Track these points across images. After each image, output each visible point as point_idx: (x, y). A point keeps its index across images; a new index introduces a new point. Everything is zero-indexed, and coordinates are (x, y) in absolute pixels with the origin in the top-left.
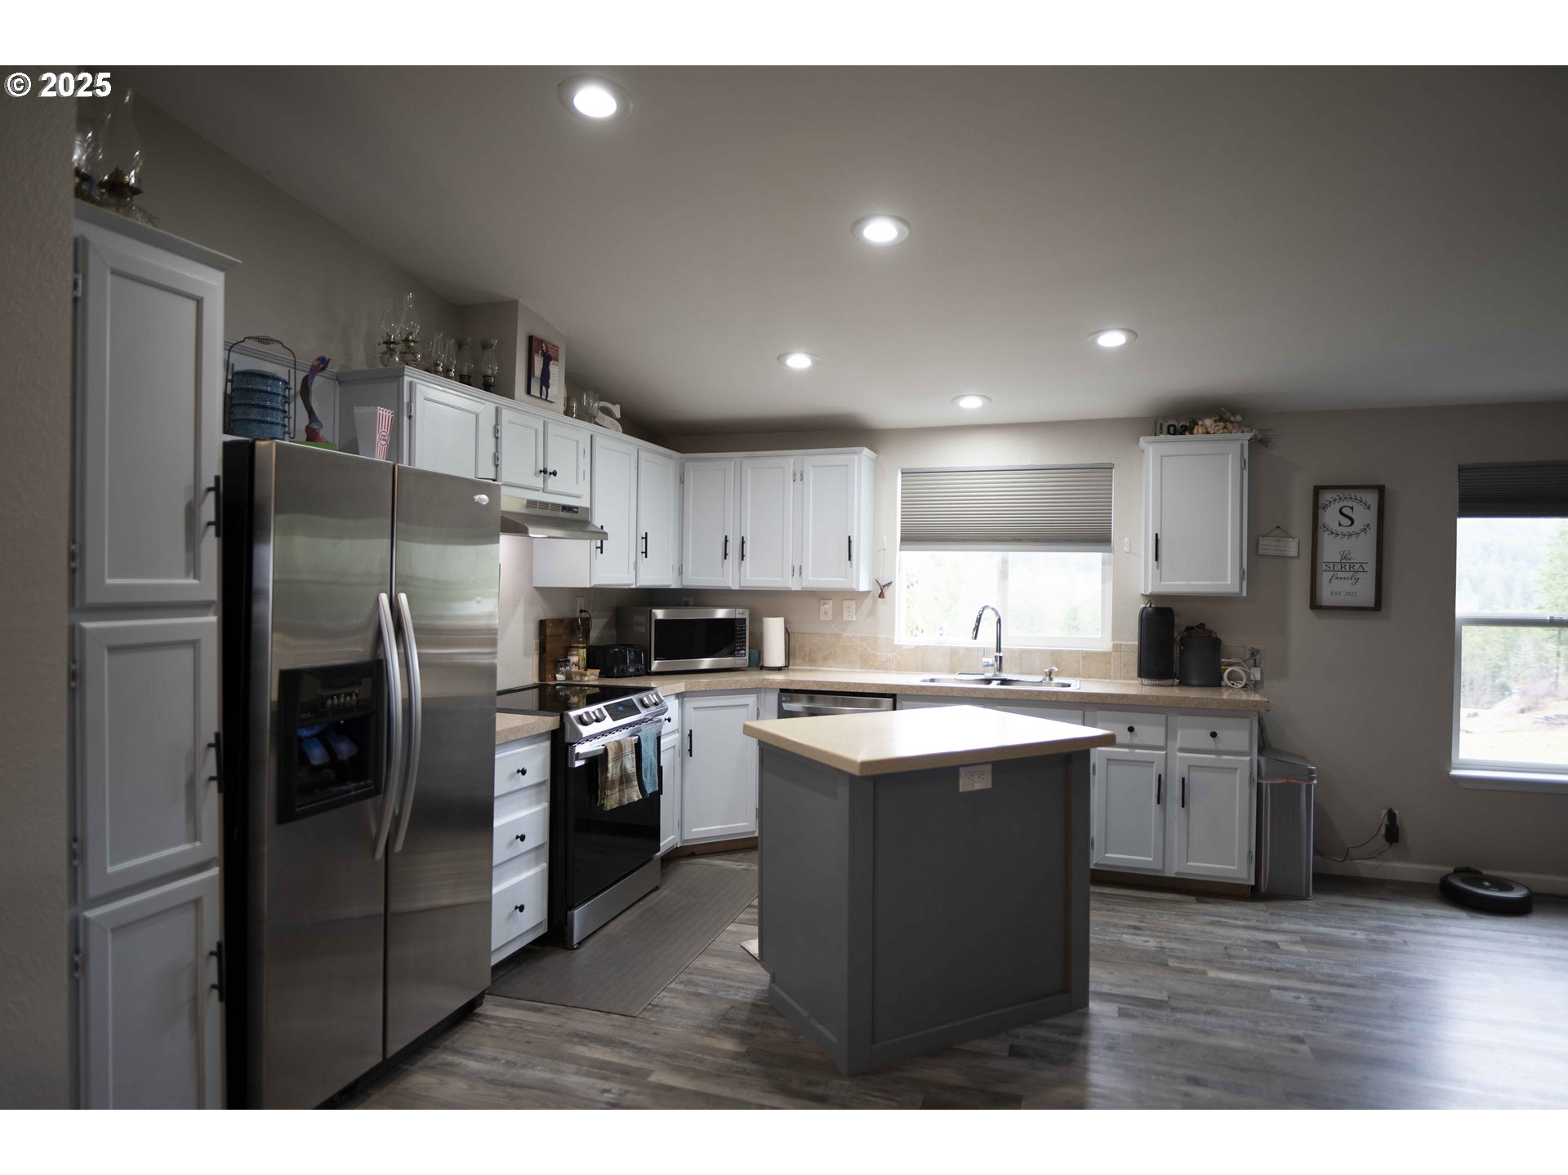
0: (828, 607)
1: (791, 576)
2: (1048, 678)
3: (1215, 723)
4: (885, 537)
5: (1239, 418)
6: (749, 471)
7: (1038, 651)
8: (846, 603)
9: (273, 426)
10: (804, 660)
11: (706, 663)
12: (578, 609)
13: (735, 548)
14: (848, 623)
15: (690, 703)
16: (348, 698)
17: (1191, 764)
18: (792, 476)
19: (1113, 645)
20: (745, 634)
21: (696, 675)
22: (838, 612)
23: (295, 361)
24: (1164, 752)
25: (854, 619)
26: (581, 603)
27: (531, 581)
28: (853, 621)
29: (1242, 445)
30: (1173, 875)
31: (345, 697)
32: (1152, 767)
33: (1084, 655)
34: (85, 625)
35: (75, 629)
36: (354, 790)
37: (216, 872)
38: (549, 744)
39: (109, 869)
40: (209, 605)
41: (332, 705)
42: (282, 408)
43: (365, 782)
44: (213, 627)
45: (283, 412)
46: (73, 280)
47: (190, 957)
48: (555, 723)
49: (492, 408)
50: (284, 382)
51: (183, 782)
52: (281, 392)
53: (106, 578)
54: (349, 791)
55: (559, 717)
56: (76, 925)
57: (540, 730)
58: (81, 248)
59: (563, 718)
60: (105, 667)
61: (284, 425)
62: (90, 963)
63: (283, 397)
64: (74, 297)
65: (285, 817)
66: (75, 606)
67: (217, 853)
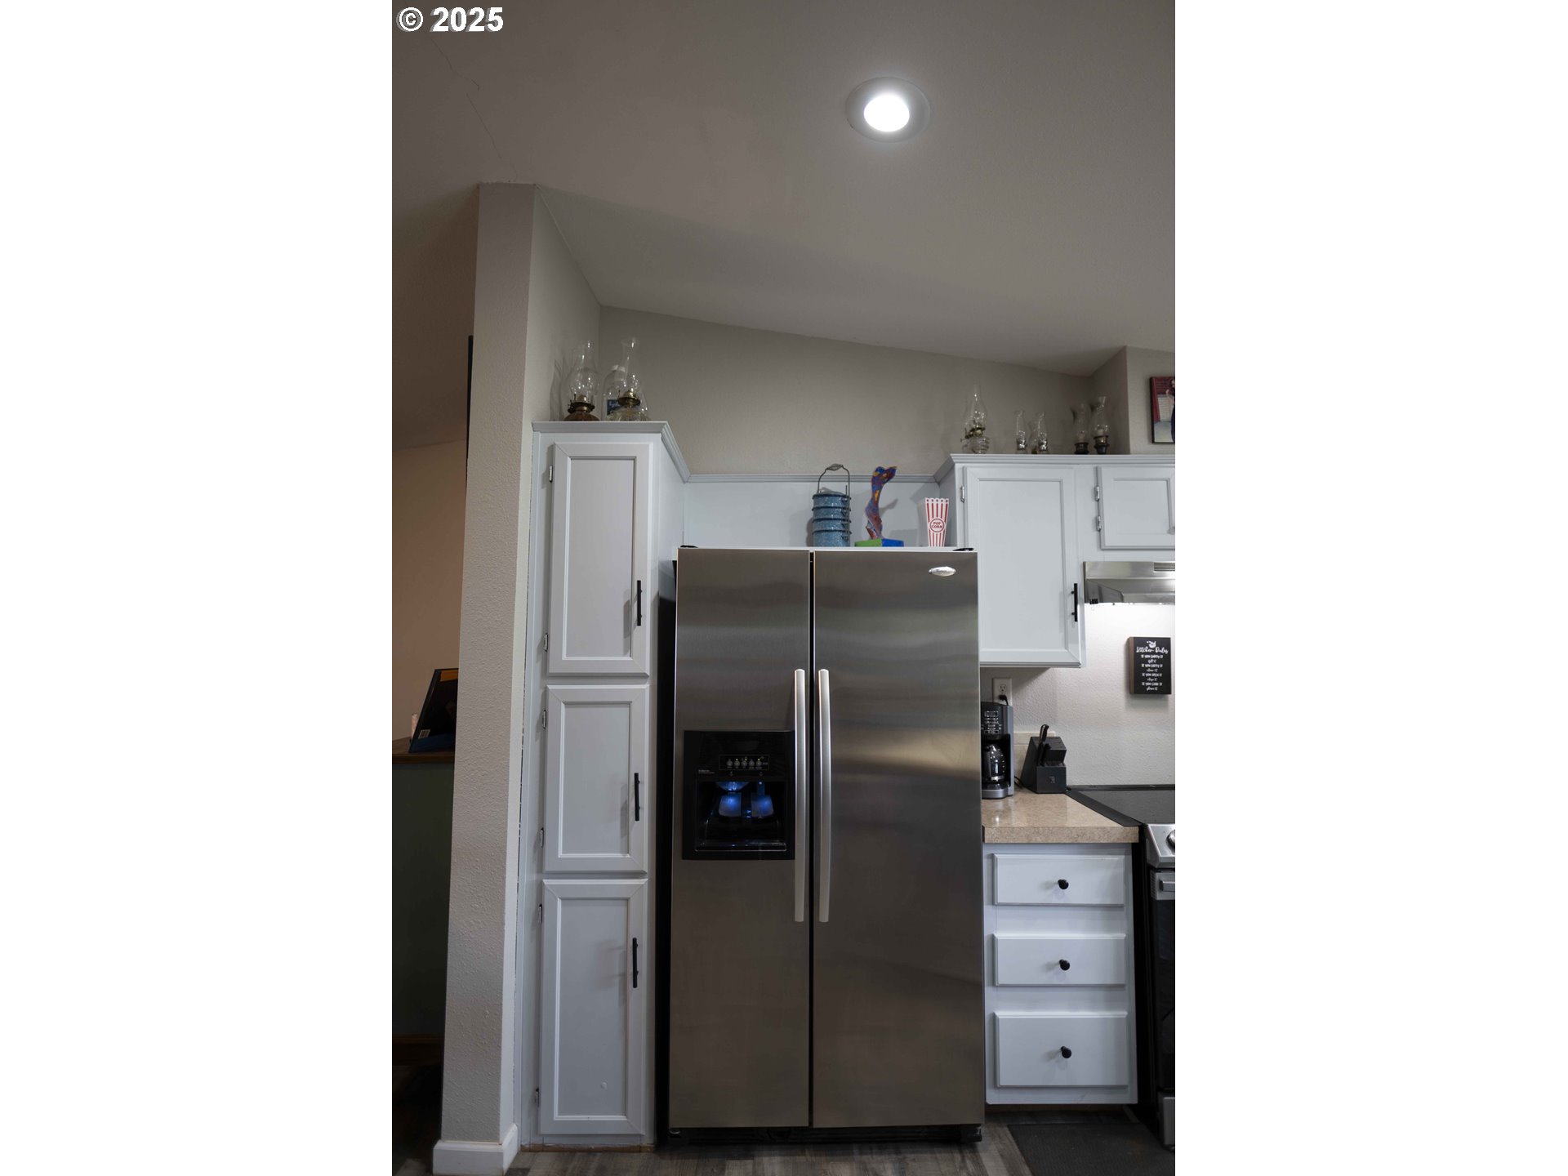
9: (829, 533)
16: (752, 763)
23: (849, 476)
31: (748, 761)
34: (550, 687)
35: (546, 689)
36: (763, 848)
37: (644, 881)
38: (1126, 859)
39: (560, 854)
40: (642, 677)
41: (733, 766)
42: (841, 517)
43: (777, 843)
44: (643, 694)
45: (844, 520)
46: (548, 471)
47: (621, 942)
48: (1131, 834)
49: (1090, 469)
50: (844, 496)
51: (619, 806)
52: (841, 505)
53: (564, 656)
54: (757, 848)
55: (1136, 829)
56: (540, 887)
57: (1097, 840)
58: (551, 451)
59: (1143, 831)
60: (561, 716)
61: (844, 531)
62: (545, 915)
63: (844, 508)
64: (549, 481)
65: (688, 854)
66: (546, 675)
67: (646, 869)
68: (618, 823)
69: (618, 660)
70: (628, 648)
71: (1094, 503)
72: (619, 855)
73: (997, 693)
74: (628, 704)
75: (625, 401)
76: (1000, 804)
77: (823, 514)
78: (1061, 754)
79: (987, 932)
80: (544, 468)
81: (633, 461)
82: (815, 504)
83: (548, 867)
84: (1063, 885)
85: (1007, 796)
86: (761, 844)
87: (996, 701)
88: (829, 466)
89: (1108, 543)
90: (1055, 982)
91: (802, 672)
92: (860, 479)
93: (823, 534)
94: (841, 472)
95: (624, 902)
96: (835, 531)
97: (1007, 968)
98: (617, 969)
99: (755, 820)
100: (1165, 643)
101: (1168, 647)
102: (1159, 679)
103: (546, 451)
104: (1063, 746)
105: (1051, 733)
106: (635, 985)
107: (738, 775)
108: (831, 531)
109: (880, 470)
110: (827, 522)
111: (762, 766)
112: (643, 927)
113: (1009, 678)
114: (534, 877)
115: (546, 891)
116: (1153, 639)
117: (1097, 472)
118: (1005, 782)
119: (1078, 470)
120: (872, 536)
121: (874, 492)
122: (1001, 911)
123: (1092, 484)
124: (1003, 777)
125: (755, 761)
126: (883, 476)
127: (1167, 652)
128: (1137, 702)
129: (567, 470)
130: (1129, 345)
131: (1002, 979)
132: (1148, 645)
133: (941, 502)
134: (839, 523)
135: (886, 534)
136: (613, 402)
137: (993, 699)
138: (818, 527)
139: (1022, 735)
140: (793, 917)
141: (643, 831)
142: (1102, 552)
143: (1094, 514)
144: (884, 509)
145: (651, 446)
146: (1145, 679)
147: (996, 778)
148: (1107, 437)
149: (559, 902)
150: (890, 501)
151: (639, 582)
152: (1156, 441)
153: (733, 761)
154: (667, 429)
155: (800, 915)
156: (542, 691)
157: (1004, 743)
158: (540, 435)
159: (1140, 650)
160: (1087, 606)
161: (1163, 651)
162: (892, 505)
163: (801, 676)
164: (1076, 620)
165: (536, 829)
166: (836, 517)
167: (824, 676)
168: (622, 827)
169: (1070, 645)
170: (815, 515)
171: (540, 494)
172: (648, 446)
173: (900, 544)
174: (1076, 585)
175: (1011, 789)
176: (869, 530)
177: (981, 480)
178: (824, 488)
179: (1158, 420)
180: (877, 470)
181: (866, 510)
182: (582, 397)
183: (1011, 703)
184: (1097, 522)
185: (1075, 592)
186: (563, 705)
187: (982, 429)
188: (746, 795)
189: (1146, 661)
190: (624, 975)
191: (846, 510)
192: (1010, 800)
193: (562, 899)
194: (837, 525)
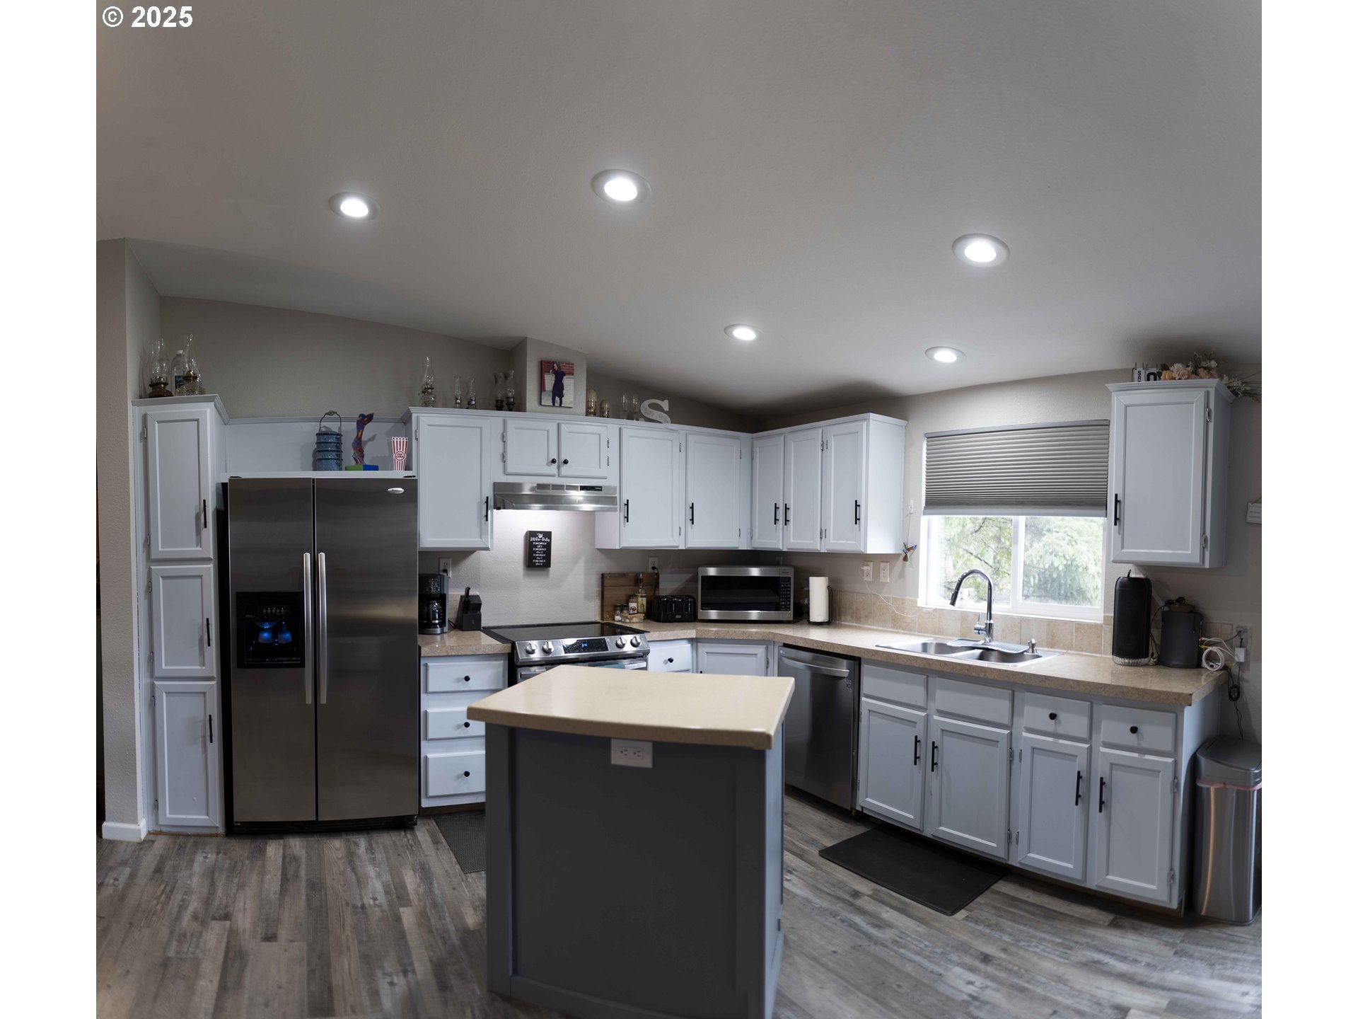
0: (868, 568)
1: (819, 539)
2: (1031, 650)
3: (1137, 716)
4: (912, 502)
5: (1213, 364)
6: (792, 443)
7: (1036, 619)
8: (882, 565)
9: (328, 461)
10: (852, 617)
11: (754, 614)
12: (650, 566)
13: (782, 515)
14: (884, 584)
15: (703, 649)
16: (278, 610)
17: (1112, 762)
18: (820, 448)
19: (1105, 617)
20: (790, 591)
21: (741, 625)
22: (877, 573)
23: (341, 418)
24: (1087, 746)
25: (888, 580)
26: (652, 561)
27: (593, 543)
28: (888, 583)
29: (1208, 394)
30: (1094, 888)
31: (276, 610)
32: (1075, 761)
33: (1077, 626)
34: (152, 567)
35: (150, 569)
36: (286, 661)
37: (214, 683)
38: (504, 663)
39: (164, 667)
40: (207, 560)
41: (267, 612)
42: (336, 449)
43: (294, 658)
44: (209, 570)
45: (338, 451)
46: (143, 431)
47: (202, 718)
48: (506, 648)
49: (499, 421)
50: (338, 435)
51: (197, 638)
52: (335, 441)
53: (160, 548)
54: (282, 661)
55: (510, 645)
56: (153, 686)
57: (487, 652)
58: (145, 417)
59: (513, 645)
60: (160, 585)
61: (337, 459)
62: (157, 702)
63: (338, 443)
64: (144, 438)
65: (241, 665)
66: (149, 560)
67: (215, 674)
68: (197, 649)
69: (192, 550)
70: (199, 542)
71: (502, 443)
72: (199, 668)
73: (442, 568)
74: (201, 577)
75: (188, 378)
76: (438, 638)
77: (323, 447)
78: (479, 606)
79: (422, 710)
80: (141, 430)
81: (196, 422)
82: (317, 440)
83: (157, 674)
84: (467, 679)
85: (442, 632)
86: (285, 659)
87: (441, 573)
88: (328, 411)
89: (509, 470)
90: (462, 735)
91: (309, 554)
92: (349, 420)
93: (324, 461)
94: (335, 416)
95: (202, 695)
96: (332, 459)
97: (434, 728)
98: (200, 734)
99: (281, 645)
100: (548, 535)
101: (550, 538)
102: (544, 558)
103: (141, 418)
104: (480, 601)
105: (471, 593)
106: (211, 742)
107: (269, 618)
108: (329, 459)
109: (362, 416)
110: (326, 453)
111: (285, 613)
112: (214, 708)
113: (450, 558)
114: (149, 680)
115: (156, 689)
116: (541, 532)
117: (505, 422)
118: (442, 624)
119: (492, 420)
120: (357, 462)
121: (358, 431)
122: (431, 696)
123: (501, 430)
124: (441, 621)
125: (280, 609)
126: (364, 420)
127: (549, 540)
128: (531, 572)
129: (156, 430)
130: (529, 336)
131: (430, 736)
132: (537, 536)
133: (403, 440)
134: (334, 453)
135: (367, 461)
136: (179, 377)
137: (439, 572)
138: (319, 456)
139: (454, 595)
140: (305, 701)
141: (213, 652)
142: (506, 476)
143: (501, 450)
144: (366, 442)
145: (208, 410)
146: (535, 558)
147: (437, 621)
148: (514, 398)
149: (164, 694)
150: (371, 435)
151: (204, 501)
152: (542, 404)
153: (267, 609)
154: (218, 399)
155: (309, 700)
156: (147, 570)
157: (442, 599)
158: (137, 408)
159: (533, 539)
160: (495, 510)
161: (547, 540)
162: (372, 439)
163: (307, 557)
164: (487, 520)
165: (148, 652)
166: (333, 449)
167: (322, 556)
168: (200, 651)
169: (483, 537)
170: (318, 447)
171: (139, 446)
172: (206, 411)
173: (375, 468)
174: (487, 497)
175: (446, 629)
176: (355, 459)
177: (429, 425)
178: (324, 427)
179: (544, 390)
180: (360, 416)
181: (353, 446)
182: (160, 378)
183: (450, 574)
184: (504, 457)
185: (487, 502)
186: (161, 578)
187: (432, 389)
188: (275, 631)
189: (536, 546)
190: (204, 737)
191: (339, 443)
192: (445, 635)
193: (166, 693)
194: (332, 455)
